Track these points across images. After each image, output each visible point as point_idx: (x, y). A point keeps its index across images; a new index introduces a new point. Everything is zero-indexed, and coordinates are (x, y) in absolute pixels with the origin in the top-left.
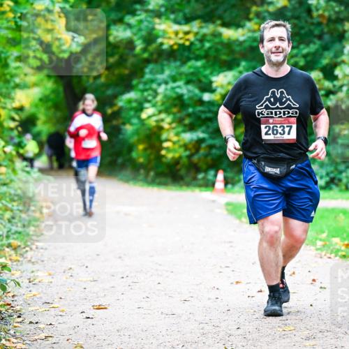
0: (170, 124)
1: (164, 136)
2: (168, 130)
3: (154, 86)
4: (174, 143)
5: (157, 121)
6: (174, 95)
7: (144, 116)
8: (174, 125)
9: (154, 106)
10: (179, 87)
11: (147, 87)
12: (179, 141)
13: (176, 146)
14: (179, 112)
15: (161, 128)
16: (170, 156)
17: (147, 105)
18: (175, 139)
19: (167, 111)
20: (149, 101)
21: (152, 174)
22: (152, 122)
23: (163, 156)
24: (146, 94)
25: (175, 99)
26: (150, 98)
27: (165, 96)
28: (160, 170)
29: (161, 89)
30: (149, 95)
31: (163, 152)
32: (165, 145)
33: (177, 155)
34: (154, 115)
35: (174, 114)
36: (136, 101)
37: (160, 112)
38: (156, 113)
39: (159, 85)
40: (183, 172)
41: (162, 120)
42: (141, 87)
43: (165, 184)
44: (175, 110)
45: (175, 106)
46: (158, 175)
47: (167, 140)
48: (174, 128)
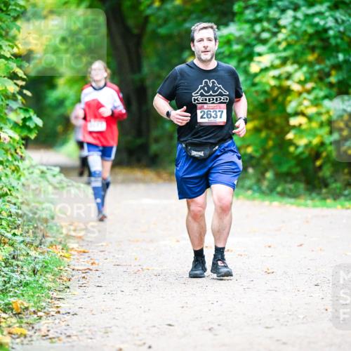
0: (301, 83)
1: (291, 108)
2: (300, 94)
3: (273, 13)
4: (310, 119)
5: (278, 78)
6: (310, 30)
7: (254, 68)
8: (309, 86)
9: (273, 50)
10: (320, 14)
11: (259, 15)
12: (319, 114)
13: (314, 125)
14: (319, 61)
15: (287, 91)
16: (302, 142)
17: (259, 48)
18: (312, 111)
19: (297, 60)
20: (264, 42)
21: (269, 175)
22: (269, 80)
23: (291, 143)
24: (258, 28)
25: (311, 37)
26: (265, 35)
27: (294, 32)
28: (284, 169)
29: (286, 19)
30: (263, 30)
31: (290, 136)
32: (294, 121)
33: (315, 141)
34: (273, 67)
35: (311, 64)
37: (284, 61)
38: (277, 62)
39: (283, 11)
40: (326, 172)
41: (289, 77)
42: (249, 14)
43: (294, 195)
44: (311, 58)
45: (313, 49)
46: (281, 177)
47: (296, 114)
48: (309, 92)
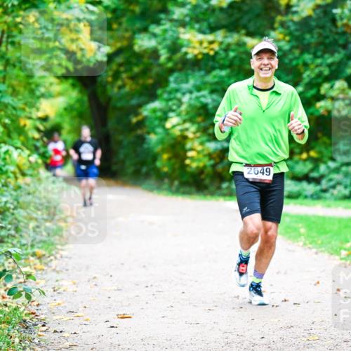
0: (194, 133)
1: (189, 145)
2: (192, 139)
3: (179, 95)
4: (199, 152)
5: (182, 131)
6: (198, 105)
7: (168, 125)
8: (198, 134)
9: (179, 115)
10: (204, 96)
11: (172, 96)
12: (203, 150)
13: (201, 156)
14: (204, 121)
15: (185, 138)
16: (194, 165)
17: (171, 114)
18: (199, 148)
19: (191, 120)
20: (173, 111)
21: (176, 183)
22: (177, 132)
23: (188, 165)
24: (170, 103)
25: (200, 108)
26: (174, 107)
27: (190, 105)
28: (185, 179)
29: (186, 99)
30: (174, 104)
31: (188, 162)
32: (190, 154)
33: (201, 165)
34: (178, 125)
35: (199, 123)
36: (161, 110)
37: (185, 121)
38: (181, 122)
39: (184, 94)
40: (207, 181)
41: (187, 129)
42: (165, 96)
43: (189, 193)
44: (199, 119)
45: (199, 115)
46: (183, 184)
47: (192, 149)
48: (198, 138)
